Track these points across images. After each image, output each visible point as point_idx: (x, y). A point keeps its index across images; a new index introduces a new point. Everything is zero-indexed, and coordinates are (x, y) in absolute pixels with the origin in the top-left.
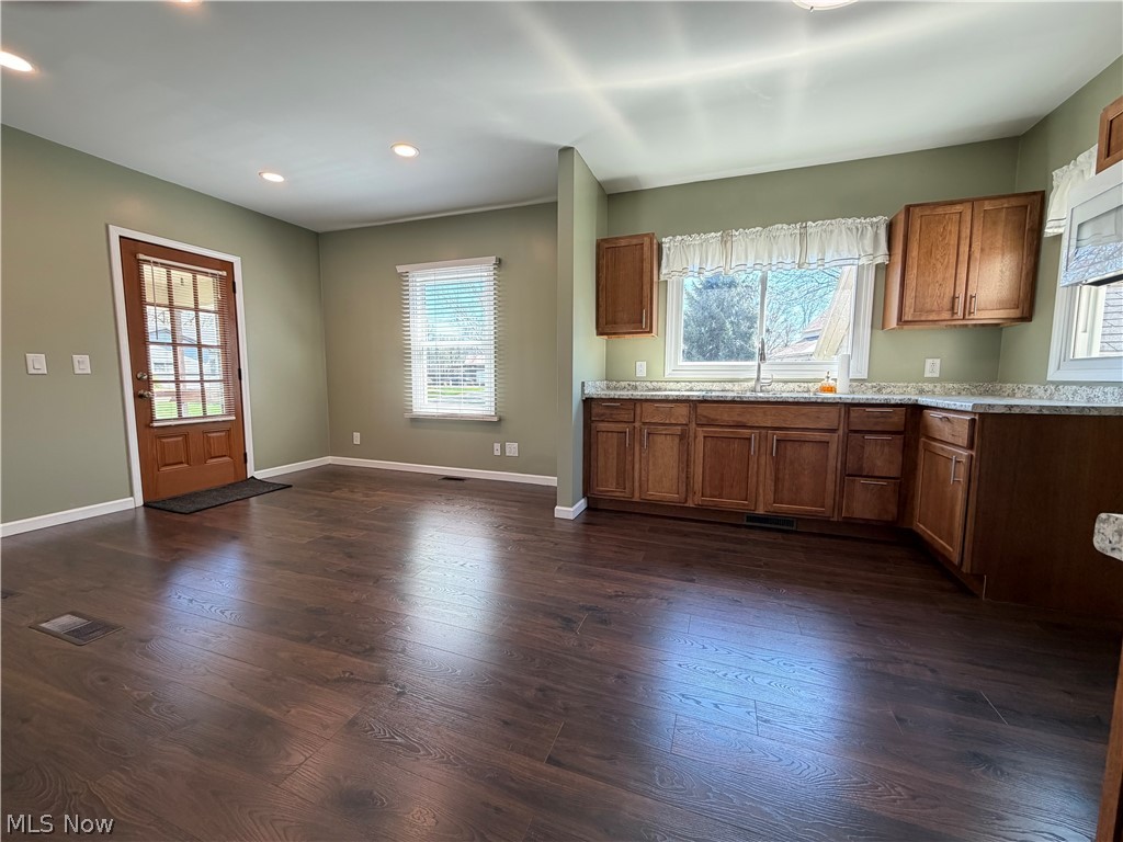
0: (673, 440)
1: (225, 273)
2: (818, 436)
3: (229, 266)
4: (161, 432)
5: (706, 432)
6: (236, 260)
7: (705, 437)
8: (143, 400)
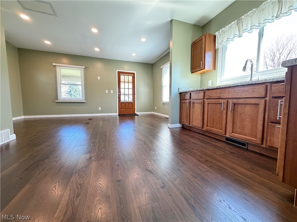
0: (199, 105)
1: (133, 75)
2: (253, 101)
3: (134, 74)
4: (122, 103)
5: (208, 101)
6: (135, 72)
7: (208, 103)
8: (119, 98)
